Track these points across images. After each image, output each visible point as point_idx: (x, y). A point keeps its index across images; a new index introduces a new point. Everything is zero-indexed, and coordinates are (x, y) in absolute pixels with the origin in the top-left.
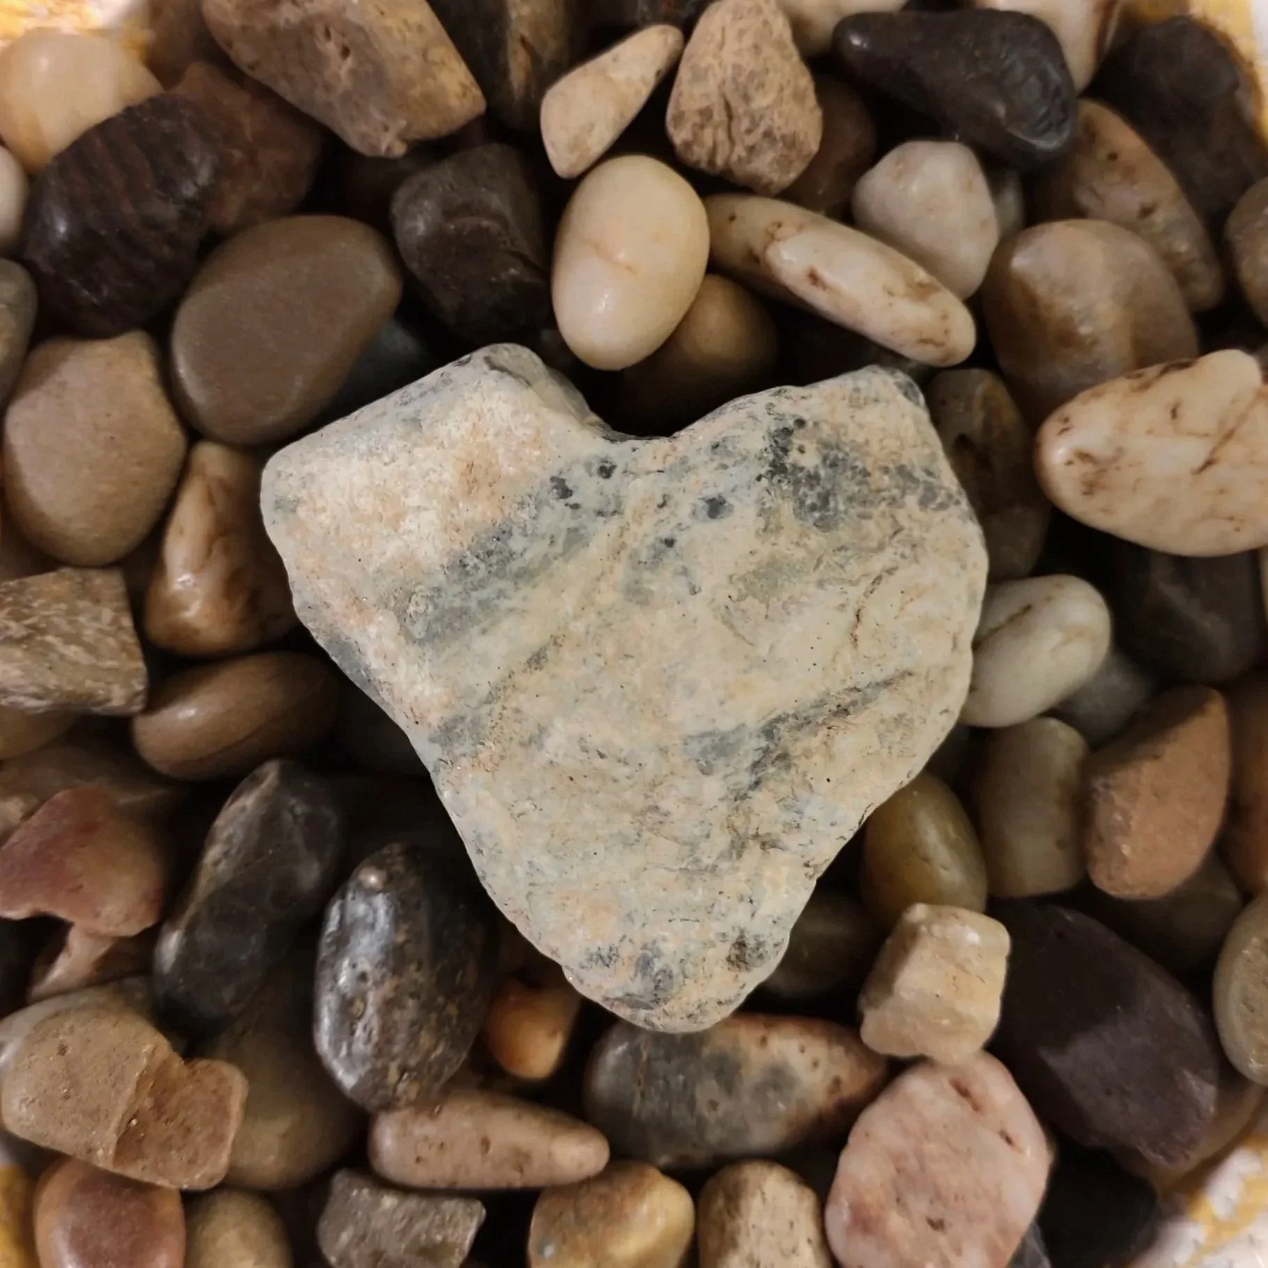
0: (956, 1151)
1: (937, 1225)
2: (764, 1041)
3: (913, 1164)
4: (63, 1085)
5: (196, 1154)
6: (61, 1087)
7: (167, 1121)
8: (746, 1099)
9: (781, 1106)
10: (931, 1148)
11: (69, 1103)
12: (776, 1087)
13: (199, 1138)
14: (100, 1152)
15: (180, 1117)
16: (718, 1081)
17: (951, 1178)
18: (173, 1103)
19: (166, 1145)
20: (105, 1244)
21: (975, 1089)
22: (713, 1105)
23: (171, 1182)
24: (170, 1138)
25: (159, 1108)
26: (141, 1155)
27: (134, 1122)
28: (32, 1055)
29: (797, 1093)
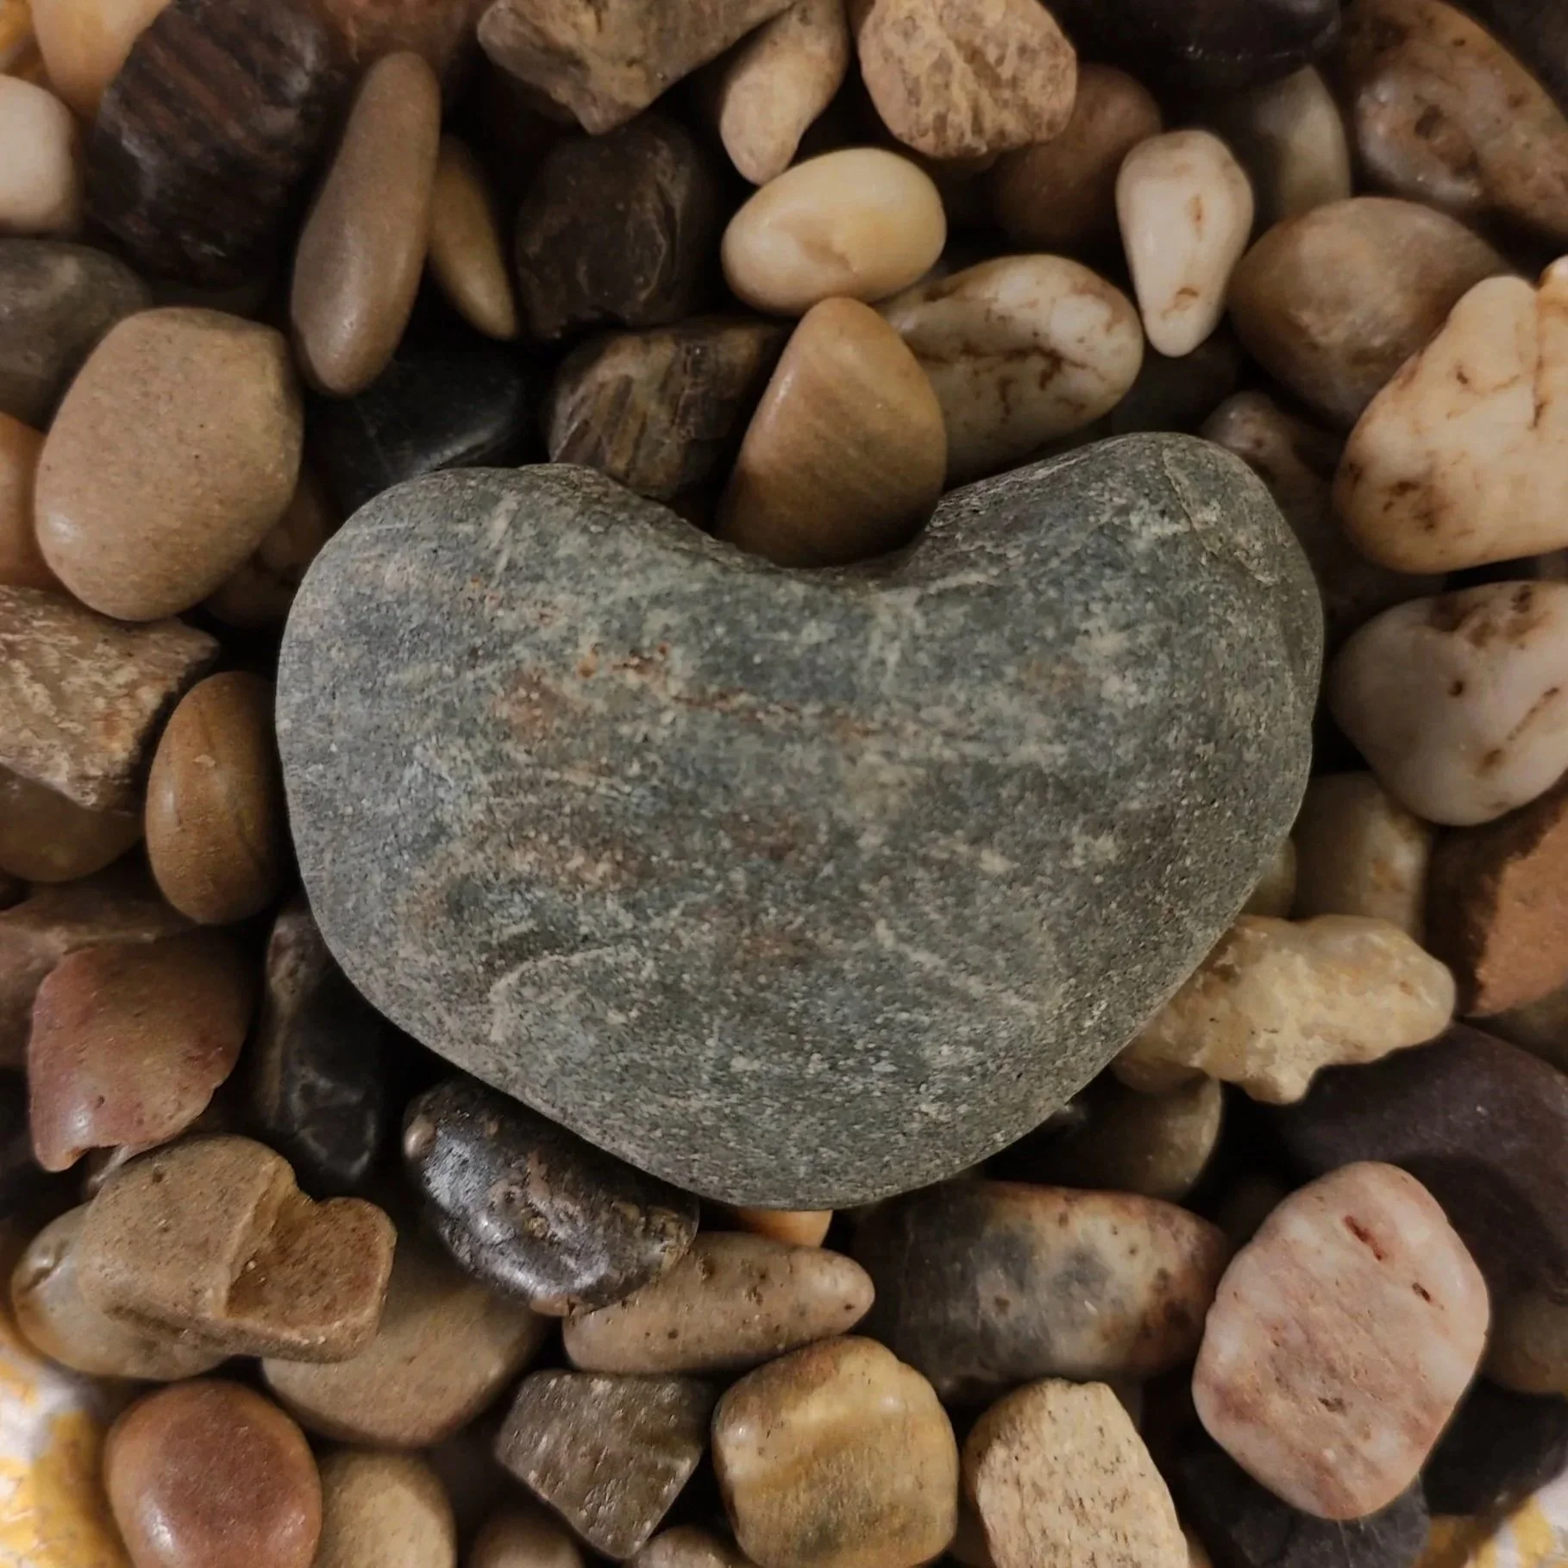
0: (1355, 1316)
1: (1335, 1405)
2: (1063, 1220)
3: (1296, 1336)
4: (160, 1214)
5: (334, 1300)
6: (156, 1218)
7: (294, 1265)
8: (1043, 1297)
9: (1090, 1307)
10: (1319, 1311)
11: (167, 1237)
12: (1083, 1281)
13: (338, 1281)
14: (209, 1294)
15: (311, 1261)
16: (1006, 1271)
17: (1351, 1348)
18: (300, 1245)
19: (293, 1291)
20: (223, 1497)
21: (1378, 1229)
22: (1002, 1304)
23: (303, 1335)
24: (298, 1282)
25: (283, 1251)
26: (261, 1302)
27: (252, 1265)
28: (117, 1188)
29: (1112, 1290)
